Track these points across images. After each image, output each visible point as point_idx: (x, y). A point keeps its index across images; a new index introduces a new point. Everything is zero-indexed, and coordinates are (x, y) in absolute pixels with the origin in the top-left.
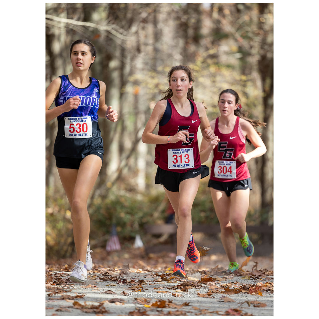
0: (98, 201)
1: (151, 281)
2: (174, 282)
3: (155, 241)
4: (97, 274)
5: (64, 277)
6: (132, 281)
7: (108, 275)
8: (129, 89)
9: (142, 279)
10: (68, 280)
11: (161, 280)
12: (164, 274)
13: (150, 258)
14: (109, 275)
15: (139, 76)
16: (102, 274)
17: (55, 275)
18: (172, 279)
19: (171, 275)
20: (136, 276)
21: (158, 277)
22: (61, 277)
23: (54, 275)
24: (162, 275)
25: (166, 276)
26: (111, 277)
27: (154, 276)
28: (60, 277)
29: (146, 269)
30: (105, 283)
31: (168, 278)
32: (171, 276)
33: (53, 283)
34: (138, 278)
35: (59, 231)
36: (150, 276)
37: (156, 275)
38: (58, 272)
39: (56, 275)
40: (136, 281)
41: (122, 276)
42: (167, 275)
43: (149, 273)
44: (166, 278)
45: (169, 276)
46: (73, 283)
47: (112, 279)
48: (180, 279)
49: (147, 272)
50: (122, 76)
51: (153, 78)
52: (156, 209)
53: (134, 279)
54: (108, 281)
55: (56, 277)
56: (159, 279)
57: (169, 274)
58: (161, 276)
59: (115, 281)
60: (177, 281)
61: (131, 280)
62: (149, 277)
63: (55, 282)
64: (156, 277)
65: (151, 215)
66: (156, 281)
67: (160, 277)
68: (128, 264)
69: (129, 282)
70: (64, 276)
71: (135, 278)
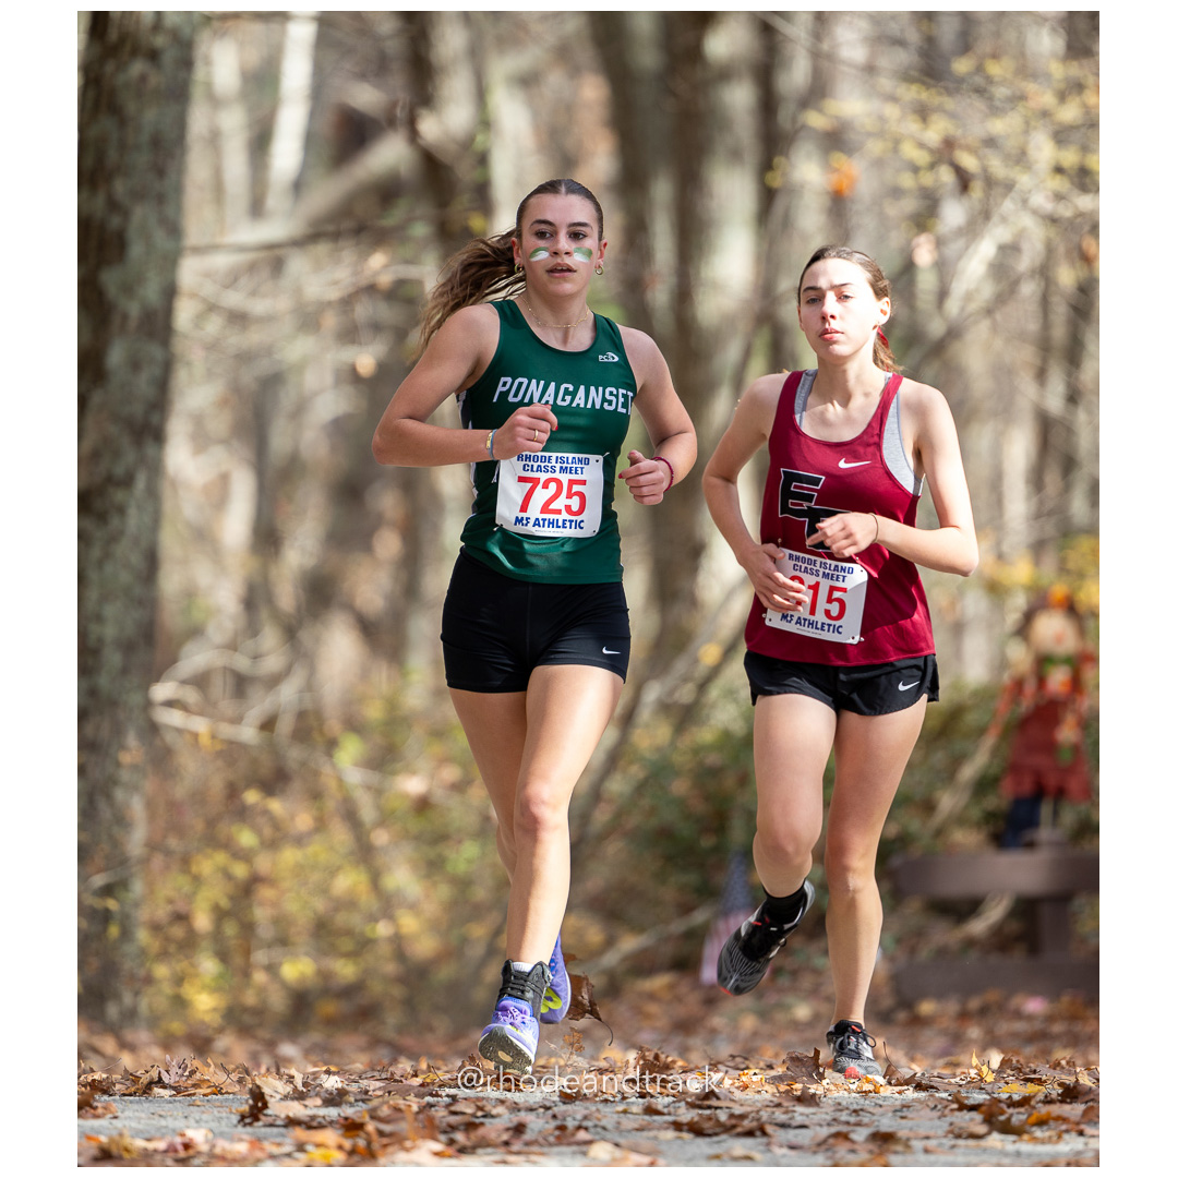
0: (652, 735)
1: (931, 1133)
2: (1050, 1137)
3: (944, 935)
4: (661, 1102)
5: (493, 1117)
6: (837, 1135)
7: (716, 1108)
8: (807, 172)
9: (886, 1124)
10: (519, 1129)
11: (982, 1129)
12: (1000, 1101)
13: (917, 1021)
14: (721, 1108)
15: (851, 104)
16: (687, 1103)
17: (450, 1105)
18: (1041, 1123)
19: (1033, 1103)
20: (855, 1111)
21: (967, 1115)
22: (484, 1116)
23: (448, 1106)
24: (990, 1106)
25: (1011, 1111)
26: (732, 1116)
27: (947, 1111)
28: (474, 1115)
29: (905, 1072)
30: (703, 1146)
31: (1018, 1117)
32: (1034, 1108)
33: (438, 1147)
34: (866, 1120)
35: (463, 884)
36: (927, 1112)
37: (955, 1106)
38: (462, 1093)
39: (453, 1108)
40: (860, 1135)
41: (786, 1112)
42: (1012, 1104)
43: (922, 1095)
44: (1009, 1119)
45: (1022, 1110)
46: (541, 1145)
47: (734, 1127)
48: (1078, 1124)
49: (911, 1094)
50: (768, 104)
51: (923, 113)
52: (949, 774)
53: (848, 1123)
54: (716, 1134)
55: (453, 1119)
56: (974, 1122)
57: (1025, 1101)
58: (984, 1108)
59: (750, 1134)
60: (1067, 1131)
61: (834, 1130)
62: (922, 1113)
63: (451, 1142)
64: (957, 1113)
65: (929, 807)
66: (958, 1136)
67: (977, 1116)
68: (817, 1053)
69: (824, 1142)
70: (494, 1112)
71: (853, 1119)
